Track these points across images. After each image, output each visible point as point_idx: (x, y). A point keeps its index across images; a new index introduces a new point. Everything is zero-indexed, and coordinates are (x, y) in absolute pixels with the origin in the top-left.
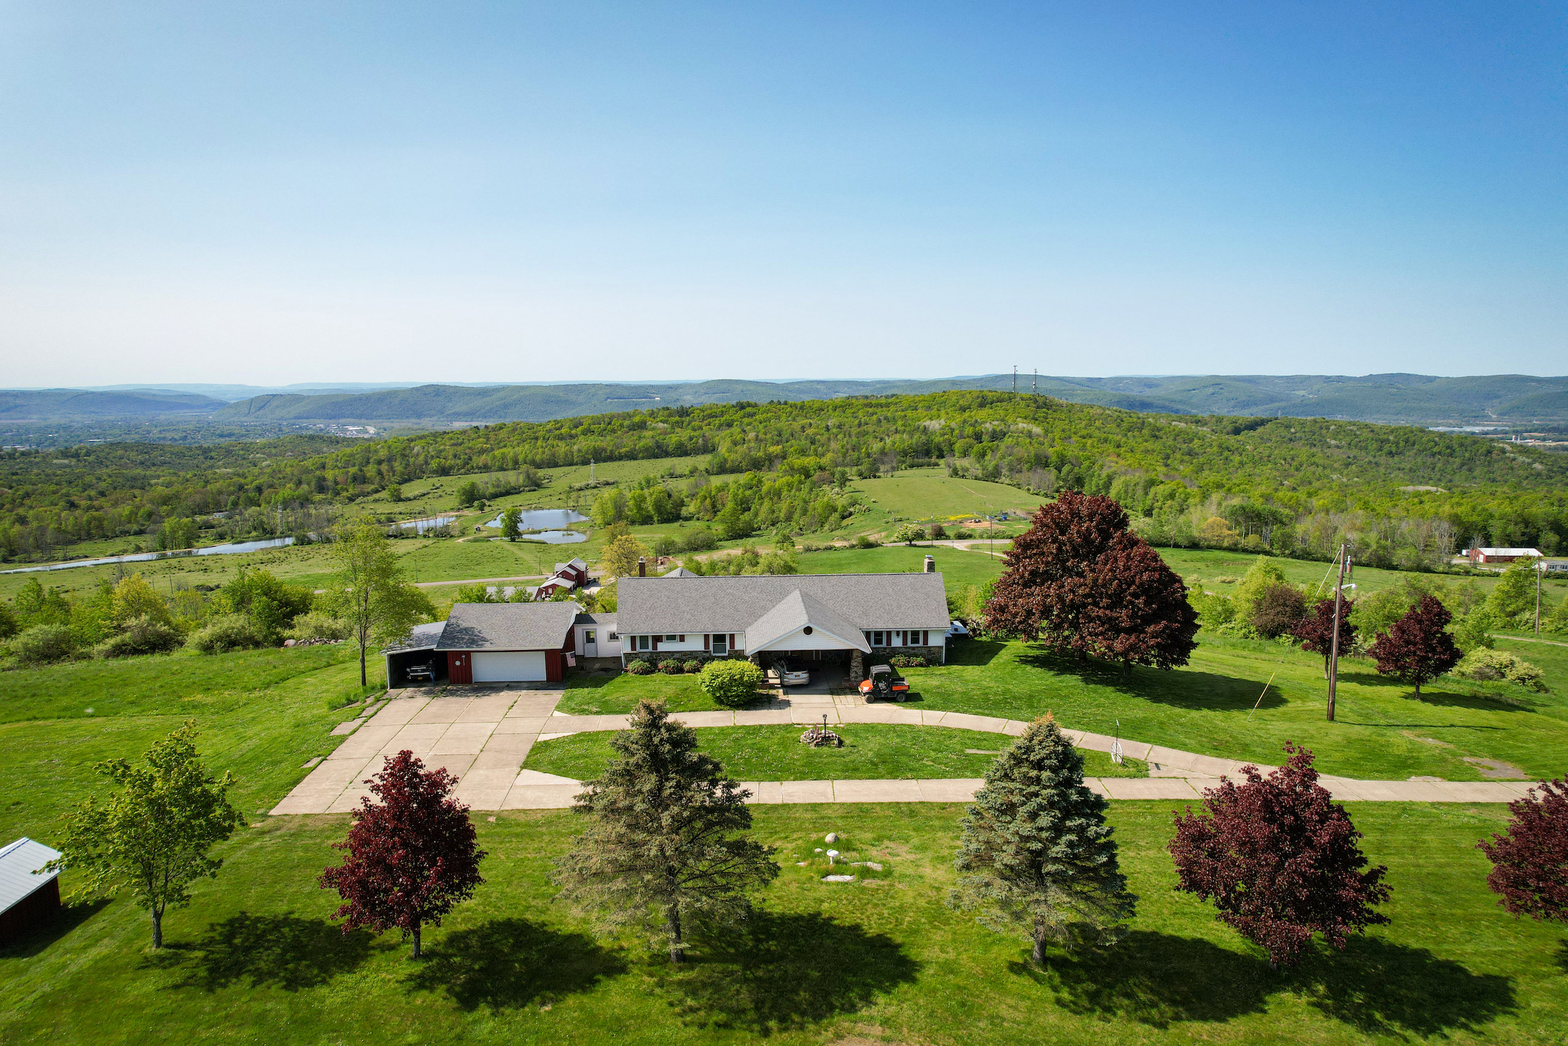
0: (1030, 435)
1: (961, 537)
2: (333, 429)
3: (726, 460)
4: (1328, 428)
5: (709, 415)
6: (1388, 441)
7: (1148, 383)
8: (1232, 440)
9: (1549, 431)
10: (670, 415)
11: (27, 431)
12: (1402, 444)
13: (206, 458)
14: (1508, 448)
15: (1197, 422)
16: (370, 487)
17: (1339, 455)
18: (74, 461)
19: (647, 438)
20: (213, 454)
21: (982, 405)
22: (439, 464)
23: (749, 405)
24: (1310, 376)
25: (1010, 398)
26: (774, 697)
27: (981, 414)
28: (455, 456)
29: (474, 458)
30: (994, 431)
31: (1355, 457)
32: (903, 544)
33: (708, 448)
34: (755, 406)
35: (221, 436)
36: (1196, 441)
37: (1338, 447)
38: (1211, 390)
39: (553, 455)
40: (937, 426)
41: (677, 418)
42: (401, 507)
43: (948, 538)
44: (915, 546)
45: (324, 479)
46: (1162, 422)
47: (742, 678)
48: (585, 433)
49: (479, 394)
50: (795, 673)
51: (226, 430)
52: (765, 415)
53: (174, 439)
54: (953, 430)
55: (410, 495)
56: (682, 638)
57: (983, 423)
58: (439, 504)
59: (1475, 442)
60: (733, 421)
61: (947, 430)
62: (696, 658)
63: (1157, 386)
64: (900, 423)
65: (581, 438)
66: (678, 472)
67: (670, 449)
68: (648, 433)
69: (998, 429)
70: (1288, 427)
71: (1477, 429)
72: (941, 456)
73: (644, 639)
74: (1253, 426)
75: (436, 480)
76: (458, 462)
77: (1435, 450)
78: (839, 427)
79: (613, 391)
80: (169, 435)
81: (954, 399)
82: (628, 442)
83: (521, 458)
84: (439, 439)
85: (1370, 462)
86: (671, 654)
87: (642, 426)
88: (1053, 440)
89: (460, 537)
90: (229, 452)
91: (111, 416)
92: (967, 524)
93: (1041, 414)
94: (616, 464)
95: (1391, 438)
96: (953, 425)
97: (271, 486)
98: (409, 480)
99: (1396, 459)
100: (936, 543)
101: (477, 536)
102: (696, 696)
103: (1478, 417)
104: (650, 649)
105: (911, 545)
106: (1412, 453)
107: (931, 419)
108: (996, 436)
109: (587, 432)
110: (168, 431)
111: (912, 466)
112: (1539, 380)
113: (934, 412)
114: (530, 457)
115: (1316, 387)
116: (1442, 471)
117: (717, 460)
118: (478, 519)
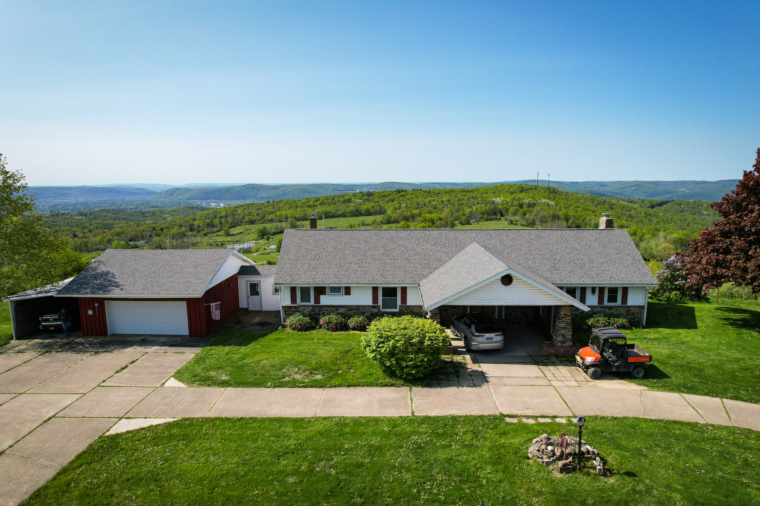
0: (548, 205)
2: (204, 204)
3: (391, 217)
4: (702, 205)
5: (383, 196)
7: (603, 184)
8: (651, 211)
10: (363, 196)
11: (68, 205)
13: (143, 217)
15: (631, 202)
16: (215, 229)
17: (709, 219)
18: (84, 217)
19: (351, 207)
20: (146, 215)
21: (521, 191)
22: (249, 218)
23: (403, 191)
24: (687, 181)
25: (536, 188)
26: (461, 366)
27: (522, 195)
28: (257, 215)
29: (267, 216)
30: (529, 203)
33: (382, 212)
34: (406, 191)
35: (153, 207)
36: (633, 211)
37: (707, 215)
38: (634, 188)
39: (305, 214)
40: (499, 201)
41: (367, 197)
42: (229, 238)
45: (193, 225)
46: (614, 201)
47: (421, 342)
48: (321, 204)
49: (273, 188)
50: (487, 335)
51: (155, 204)
52: (410, 196)
53: (131, 209)
54: (507, 203)
55: (234, 233)
56: (348, 291)
57: (524, 199)
58: (246, 237)
60: (395, 199)
61: (504, 202)
62: (362, 314)
63: (607, 186)
64: (480, 199)
65: (319, 206)
66: (367, 223)
67: (363, 212)
68: (352, 205)
69: (531, 202)
70: (680, 205)
72: (502, 216)
73: (305, 291)
74: (661, 204)
75: (248, 227)
76: (259, 217)
78: (448, 201)
79: (336, 187)
80: (129, 207)
81: (507, 188)
82: (342, 208)
83: (289, 216)
84: (250, 207)
86: (335, 308)
87: (349, 201)
88: (561, 208)
89: (255, 252)
90: (154, 214)
91: (105, 198)
93: (552, 196)
94: (336, 219)
96: (508, 200)
97: (168, 228)
98: (235, 226)
101: (264, 252)
102: (359, 363)
104: (312, 302)
107: (496, 197)
108: (530, 205)
109: (322, 204)
110: (129, 205)
111: (487, 220)
113: (497, 194)
114: (294, 215)
115: (690, 187)
117: (386, 217)
118: (266, 244)
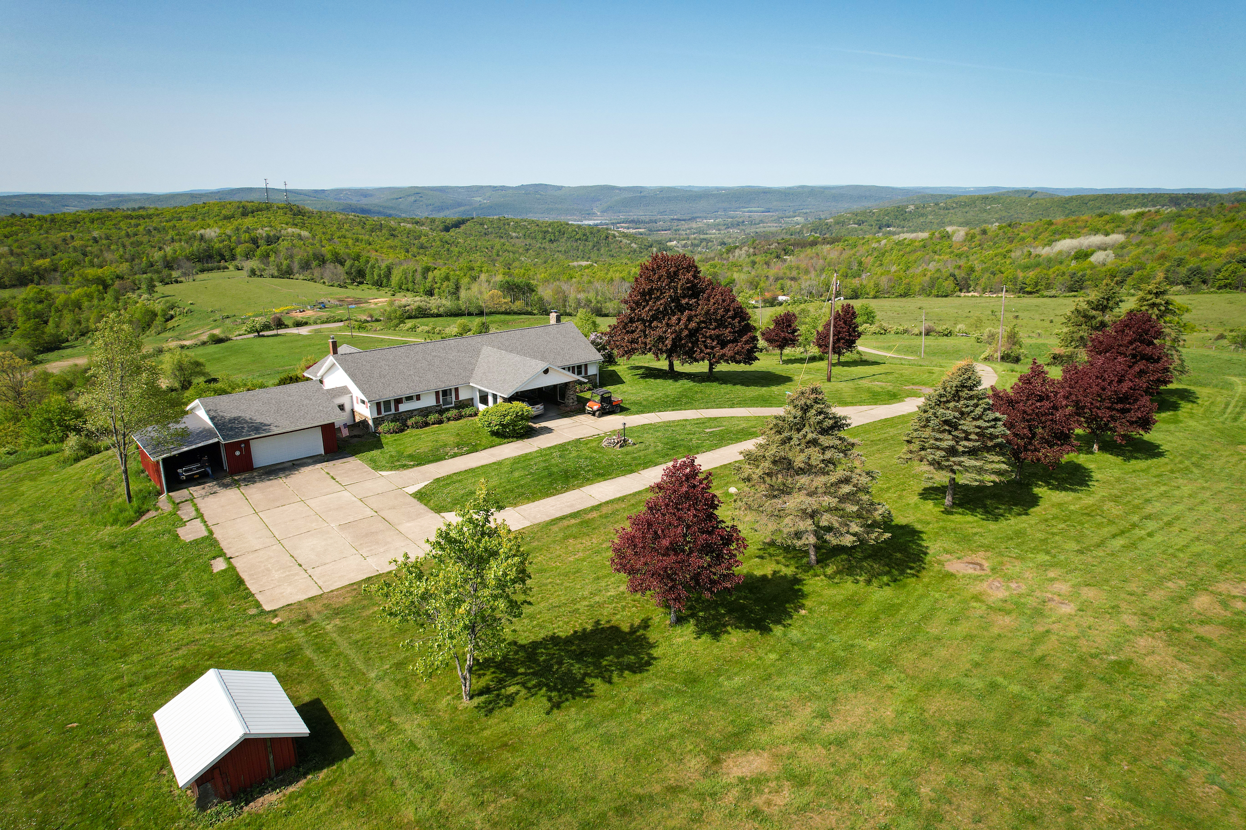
0: (300, 237)
1: (299, 324)
4: (509, 224)
6: (547, 232)
7: (364, 193)
8: (447, 236)
9: (630, 222)
12: (557, 234)
14: (617, 234)
15: (417, 223)
17: (520, 243)
21: (245, 214)
24: (482, 187)
27: (249, 221)
30: (268, 237)
31: (530, 245)
32: (252, 335)
36: (423, 237)
37: (517, 238)
38: (413, 198)
40: (213, 234)
43: (287, 327)
44: (263, 336)
46: (393, 223)
54: (230, 237)
56: (418, 397)
57: (257, 229)
59: (599, 231)
61: (223, 237)
62: (434, 412)
63: (369, 196)
64: (171, 232)
69: (271, 234)
70: (482, 224)
71: (591, 223)
72: (227, 261)
73: (387, 403)
74: (457, 224)
77: (577, 237)
78: (107, 237)
85: (540, 248)
86: (410, 412)
88: (321, 241)
92: (294, 314)
93: (299, 220)
95: (550, 230)
96: (227, 231)
99: (555, 244)
100: (281, 332)
103: (590, 215)
104: (393, 411)
105: (259, 336)
106: (563, 240)
107: (205, 228)
108: (269, 241)
111: (202, 271)
112: (620, 189)
113: (203, 221)
115: (488, 194)
116: (583, 251)
